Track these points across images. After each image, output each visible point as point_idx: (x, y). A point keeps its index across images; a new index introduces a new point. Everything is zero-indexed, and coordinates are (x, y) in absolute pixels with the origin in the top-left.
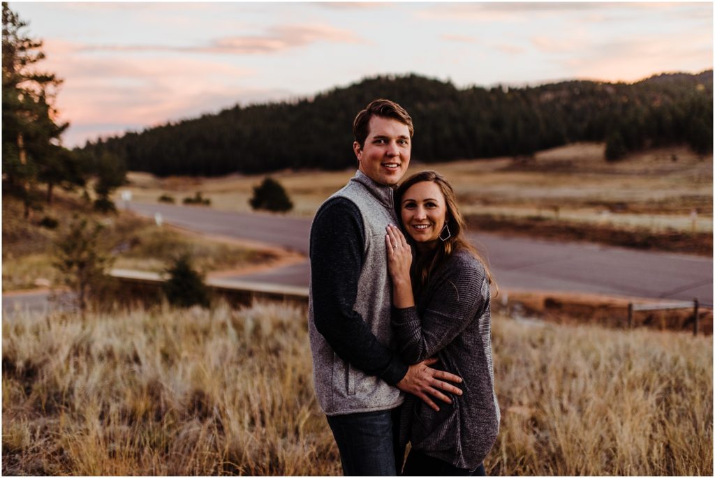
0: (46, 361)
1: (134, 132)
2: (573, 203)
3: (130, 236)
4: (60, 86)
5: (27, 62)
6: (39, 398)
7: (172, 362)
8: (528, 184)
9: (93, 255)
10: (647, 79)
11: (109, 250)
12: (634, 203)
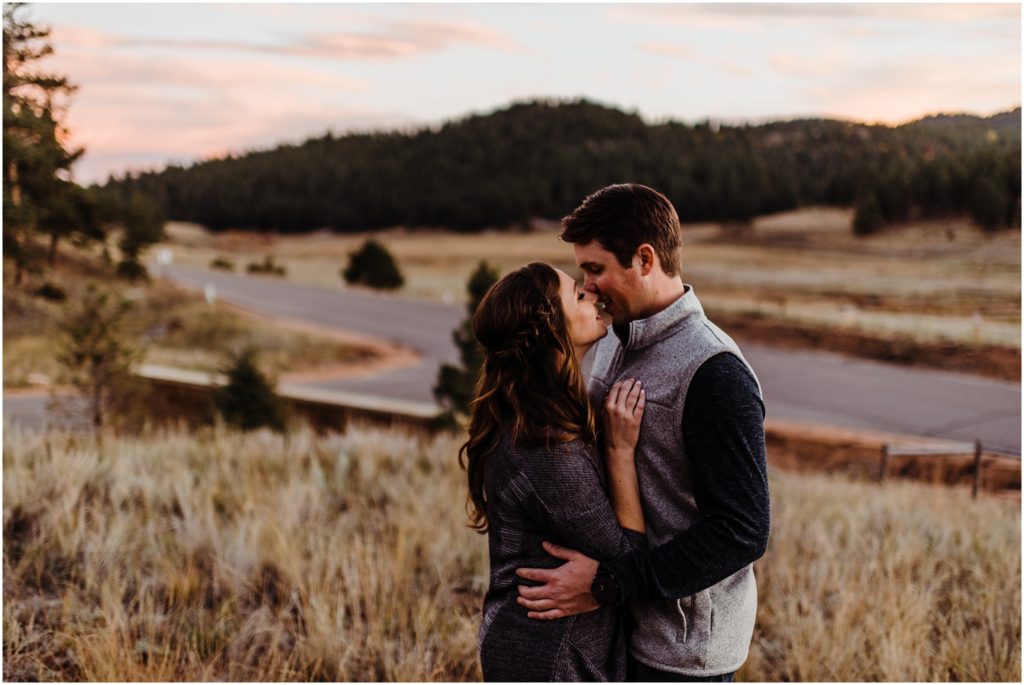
0: (43, 511)
1: (177, 165)
2: (805, 294)
3: (168, 315)
4: (74, 95)
5: (26, 58)
6: (32, 566)
7: (230, 517)
8: (741, 263)
9: (114, 347)
10: (917, 122)
11: (136, 334)
12: (891, 296)
